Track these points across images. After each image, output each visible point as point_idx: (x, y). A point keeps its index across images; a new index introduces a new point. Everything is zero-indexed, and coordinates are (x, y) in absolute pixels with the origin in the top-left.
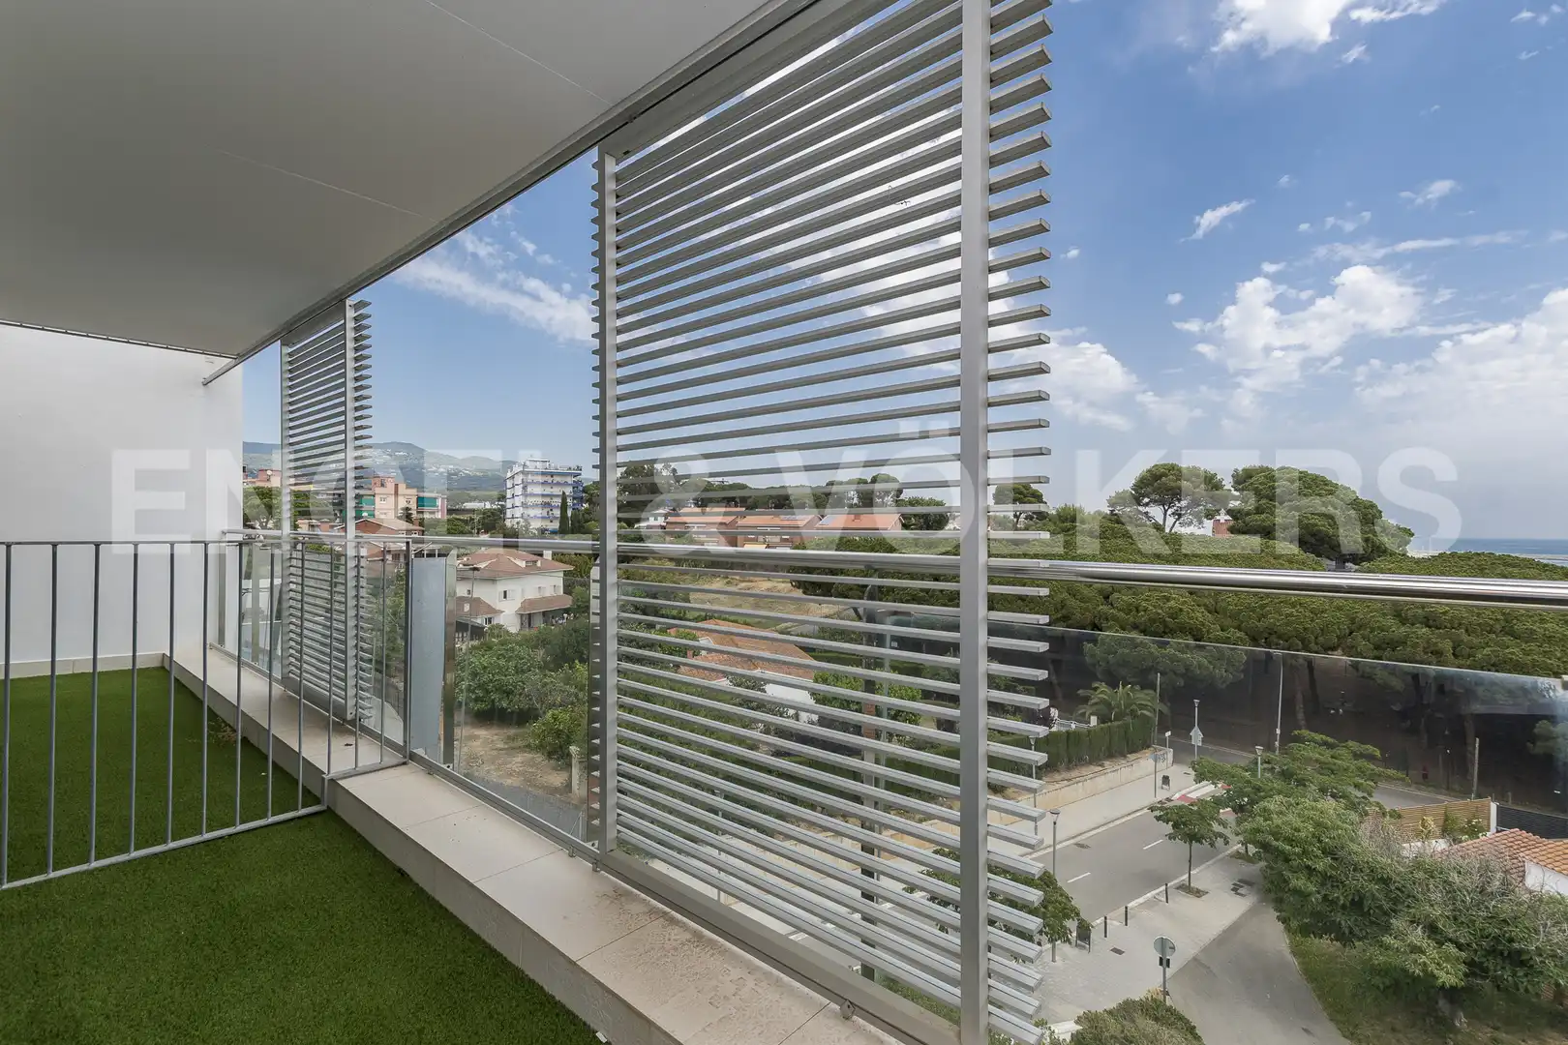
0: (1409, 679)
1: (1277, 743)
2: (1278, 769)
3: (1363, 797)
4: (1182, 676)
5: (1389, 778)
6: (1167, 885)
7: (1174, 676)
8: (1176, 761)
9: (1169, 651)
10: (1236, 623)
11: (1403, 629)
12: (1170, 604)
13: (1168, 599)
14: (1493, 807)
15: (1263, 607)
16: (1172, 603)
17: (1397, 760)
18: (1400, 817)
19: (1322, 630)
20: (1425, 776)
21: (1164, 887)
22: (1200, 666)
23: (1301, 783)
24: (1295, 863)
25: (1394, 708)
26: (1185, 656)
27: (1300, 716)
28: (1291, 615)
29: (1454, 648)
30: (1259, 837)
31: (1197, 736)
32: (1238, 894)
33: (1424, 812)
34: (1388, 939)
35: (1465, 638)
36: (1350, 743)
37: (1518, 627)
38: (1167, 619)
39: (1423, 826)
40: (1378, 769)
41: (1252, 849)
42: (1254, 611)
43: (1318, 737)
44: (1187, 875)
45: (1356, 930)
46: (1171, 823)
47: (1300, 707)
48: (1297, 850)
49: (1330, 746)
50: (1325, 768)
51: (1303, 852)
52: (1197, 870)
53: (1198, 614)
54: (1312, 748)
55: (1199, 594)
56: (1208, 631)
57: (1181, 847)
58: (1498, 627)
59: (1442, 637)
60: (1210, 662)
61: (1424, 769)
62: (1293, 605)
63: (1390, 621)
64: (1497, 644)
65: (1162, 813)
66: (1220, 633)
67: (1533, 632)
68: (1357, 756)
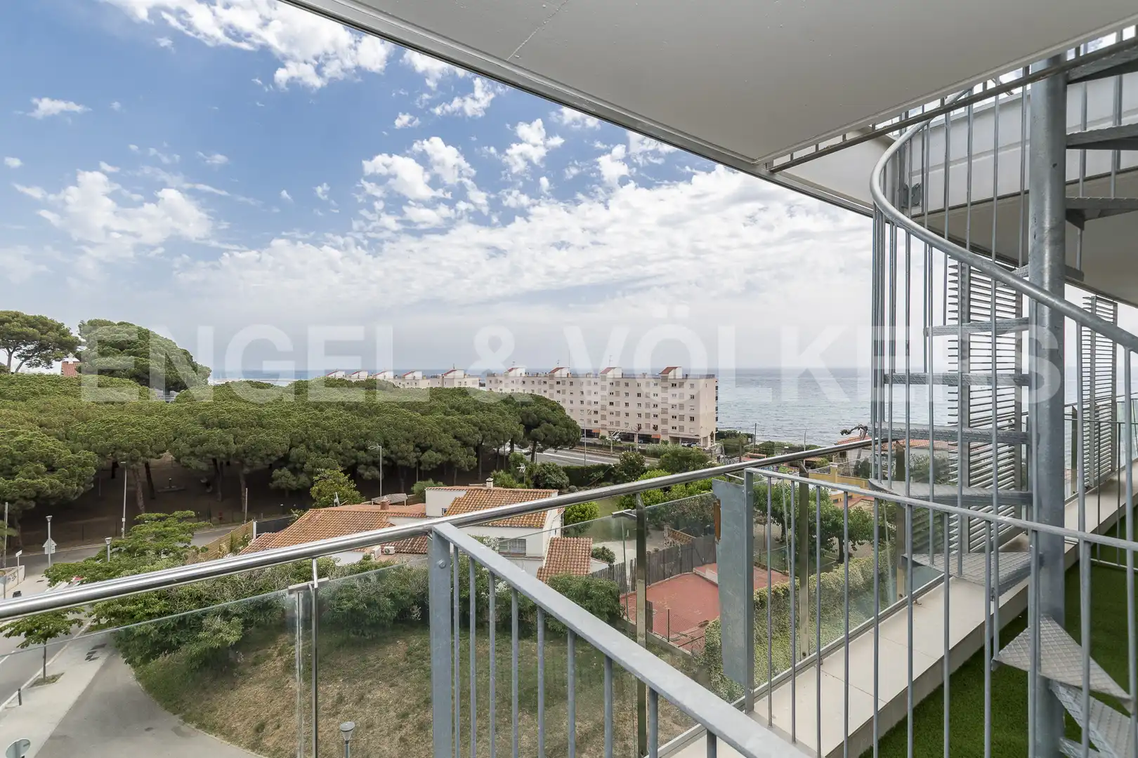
0: (211, 462)
1: (123, 529)
2: (124, 549)
3: (185, 547)
4: (34, 499)
5: (201, 528)
6: (19, 690)
7: (25, 503)
8: (27, 574)
9: (18, 479)
10: (86, 445)
11: (207, 431)
12: (17, 439)
13: (16, 435)
14: (255, 524)
15: (108, 430)
16: (20, 438)
17: (204, 515)
18: (207, 549)
19: (155, 440)
20: (220, 519)
21: (17, 693)
22: (52, 487)
23: (143, 553)
24: (137, 616)
25: (202, 481)
26: (35, 481)
27: (141, 503)
28: (132, 433)
29: (234, 439)
30: (110, 610)
31: (50, 546)
32: (93, 659)
33: (220, 541)
34: (202, 635)
35: (240, 432)
36: (176, 513)
37: (265, 422)
38: (15, 452)
39: (220, 550)
40: (193, 525)
41: (103, 621)
42: (101, 434)
43: (154, 516)
44: (42, 670)
45: (182, 640)
46: (23, 634)
47: (140, 496)
48: (140, 605)
49: (161, 519)
50: (159, 536)
51: (145, 605)
52: (52, 660)
53: (49, 443)
54: (150, 524)
55: (49, 426)
56: (59, 457)
57: (36, 648)
58: (255, 423)
59: (227, 433)
60: (62, 482)
61: (221, 514)
62: (133, 426)
63: (199, 428)
64: (255, 433)
65: (12, 629)
66: (71, 455)
67: (270, 423)
68: (180, 520)
